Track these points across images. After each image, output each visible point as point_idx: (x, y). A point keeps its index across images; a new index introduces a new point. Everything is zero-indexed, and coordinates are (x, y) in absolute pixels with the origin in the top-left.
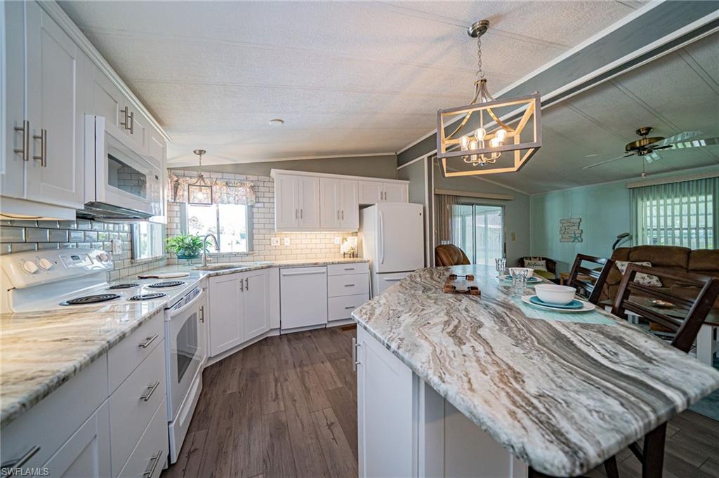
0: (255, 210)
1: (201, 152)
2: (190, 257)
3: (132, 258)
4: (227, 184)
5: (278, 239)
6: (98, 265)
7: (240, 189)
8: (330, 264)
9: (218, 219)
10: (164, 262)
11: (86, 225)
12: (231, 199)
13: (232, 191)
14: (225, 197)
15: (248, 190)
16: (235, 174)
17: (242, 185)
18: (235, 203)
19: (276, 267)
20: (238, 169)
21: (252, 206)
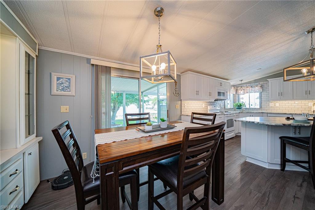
0: (262, 94)
1: (241, 81)
2: (239, 109)
3: (225, 108)
4: (252, 87)
5: (273, 104)
6: (218, 108)
7: (256, 87)
8: (294, 114)
9: (249, 98)
10: (234, 109)
11: (217, 102)
12: (253, 91)
13: (253, 89)
14: (251, 91)
15: (259, 87)
16: (255, 83)
17: (257, 86)
18: (254, 92)
19: (266, 113)
20: (256, 81)
21: (261, 93)
